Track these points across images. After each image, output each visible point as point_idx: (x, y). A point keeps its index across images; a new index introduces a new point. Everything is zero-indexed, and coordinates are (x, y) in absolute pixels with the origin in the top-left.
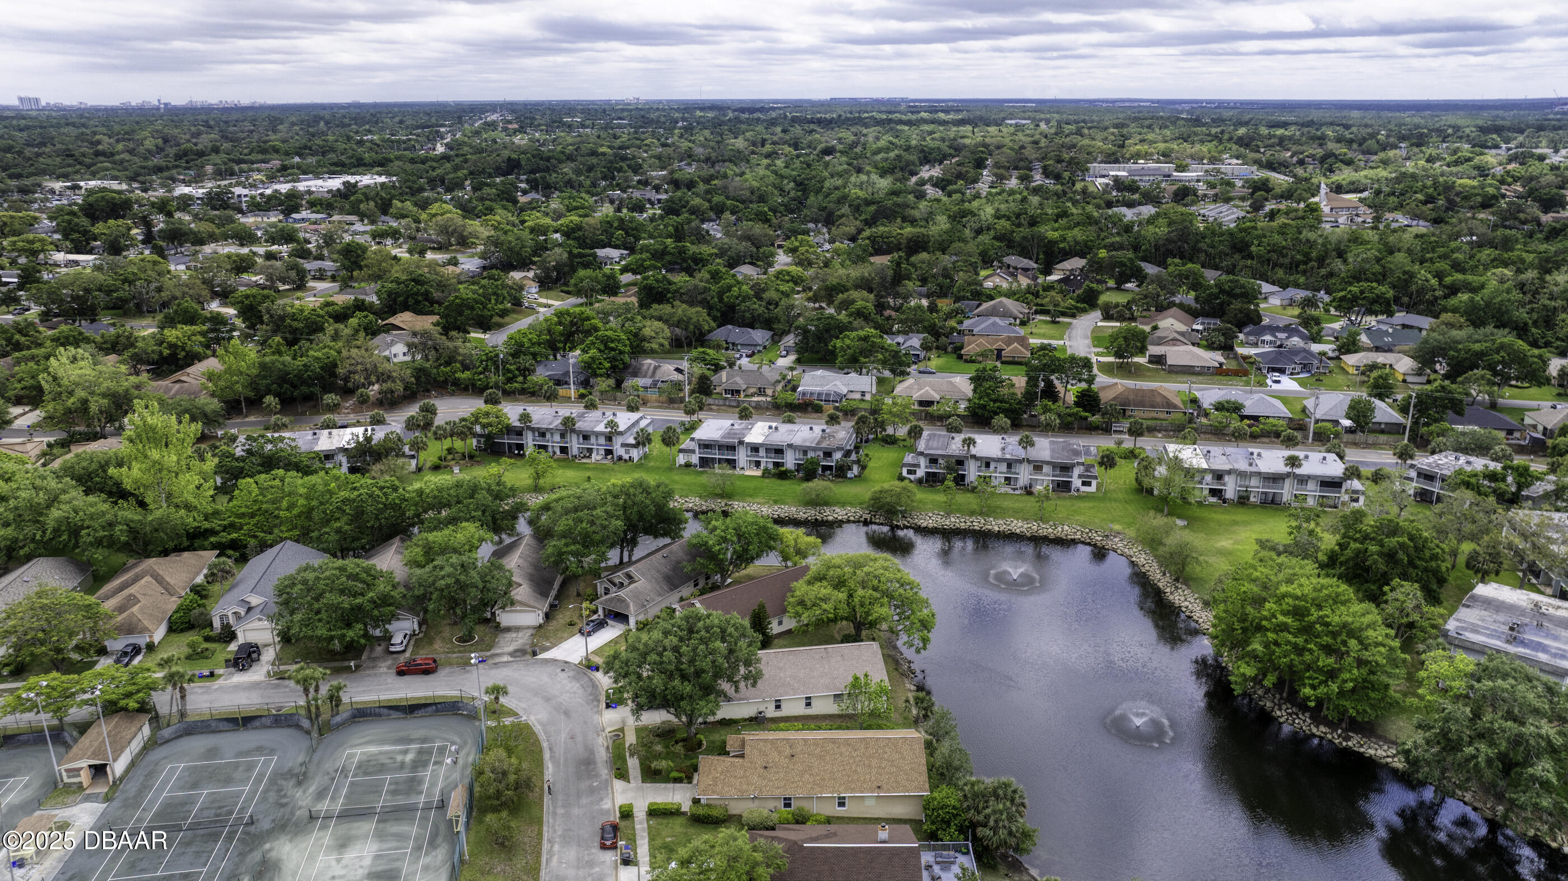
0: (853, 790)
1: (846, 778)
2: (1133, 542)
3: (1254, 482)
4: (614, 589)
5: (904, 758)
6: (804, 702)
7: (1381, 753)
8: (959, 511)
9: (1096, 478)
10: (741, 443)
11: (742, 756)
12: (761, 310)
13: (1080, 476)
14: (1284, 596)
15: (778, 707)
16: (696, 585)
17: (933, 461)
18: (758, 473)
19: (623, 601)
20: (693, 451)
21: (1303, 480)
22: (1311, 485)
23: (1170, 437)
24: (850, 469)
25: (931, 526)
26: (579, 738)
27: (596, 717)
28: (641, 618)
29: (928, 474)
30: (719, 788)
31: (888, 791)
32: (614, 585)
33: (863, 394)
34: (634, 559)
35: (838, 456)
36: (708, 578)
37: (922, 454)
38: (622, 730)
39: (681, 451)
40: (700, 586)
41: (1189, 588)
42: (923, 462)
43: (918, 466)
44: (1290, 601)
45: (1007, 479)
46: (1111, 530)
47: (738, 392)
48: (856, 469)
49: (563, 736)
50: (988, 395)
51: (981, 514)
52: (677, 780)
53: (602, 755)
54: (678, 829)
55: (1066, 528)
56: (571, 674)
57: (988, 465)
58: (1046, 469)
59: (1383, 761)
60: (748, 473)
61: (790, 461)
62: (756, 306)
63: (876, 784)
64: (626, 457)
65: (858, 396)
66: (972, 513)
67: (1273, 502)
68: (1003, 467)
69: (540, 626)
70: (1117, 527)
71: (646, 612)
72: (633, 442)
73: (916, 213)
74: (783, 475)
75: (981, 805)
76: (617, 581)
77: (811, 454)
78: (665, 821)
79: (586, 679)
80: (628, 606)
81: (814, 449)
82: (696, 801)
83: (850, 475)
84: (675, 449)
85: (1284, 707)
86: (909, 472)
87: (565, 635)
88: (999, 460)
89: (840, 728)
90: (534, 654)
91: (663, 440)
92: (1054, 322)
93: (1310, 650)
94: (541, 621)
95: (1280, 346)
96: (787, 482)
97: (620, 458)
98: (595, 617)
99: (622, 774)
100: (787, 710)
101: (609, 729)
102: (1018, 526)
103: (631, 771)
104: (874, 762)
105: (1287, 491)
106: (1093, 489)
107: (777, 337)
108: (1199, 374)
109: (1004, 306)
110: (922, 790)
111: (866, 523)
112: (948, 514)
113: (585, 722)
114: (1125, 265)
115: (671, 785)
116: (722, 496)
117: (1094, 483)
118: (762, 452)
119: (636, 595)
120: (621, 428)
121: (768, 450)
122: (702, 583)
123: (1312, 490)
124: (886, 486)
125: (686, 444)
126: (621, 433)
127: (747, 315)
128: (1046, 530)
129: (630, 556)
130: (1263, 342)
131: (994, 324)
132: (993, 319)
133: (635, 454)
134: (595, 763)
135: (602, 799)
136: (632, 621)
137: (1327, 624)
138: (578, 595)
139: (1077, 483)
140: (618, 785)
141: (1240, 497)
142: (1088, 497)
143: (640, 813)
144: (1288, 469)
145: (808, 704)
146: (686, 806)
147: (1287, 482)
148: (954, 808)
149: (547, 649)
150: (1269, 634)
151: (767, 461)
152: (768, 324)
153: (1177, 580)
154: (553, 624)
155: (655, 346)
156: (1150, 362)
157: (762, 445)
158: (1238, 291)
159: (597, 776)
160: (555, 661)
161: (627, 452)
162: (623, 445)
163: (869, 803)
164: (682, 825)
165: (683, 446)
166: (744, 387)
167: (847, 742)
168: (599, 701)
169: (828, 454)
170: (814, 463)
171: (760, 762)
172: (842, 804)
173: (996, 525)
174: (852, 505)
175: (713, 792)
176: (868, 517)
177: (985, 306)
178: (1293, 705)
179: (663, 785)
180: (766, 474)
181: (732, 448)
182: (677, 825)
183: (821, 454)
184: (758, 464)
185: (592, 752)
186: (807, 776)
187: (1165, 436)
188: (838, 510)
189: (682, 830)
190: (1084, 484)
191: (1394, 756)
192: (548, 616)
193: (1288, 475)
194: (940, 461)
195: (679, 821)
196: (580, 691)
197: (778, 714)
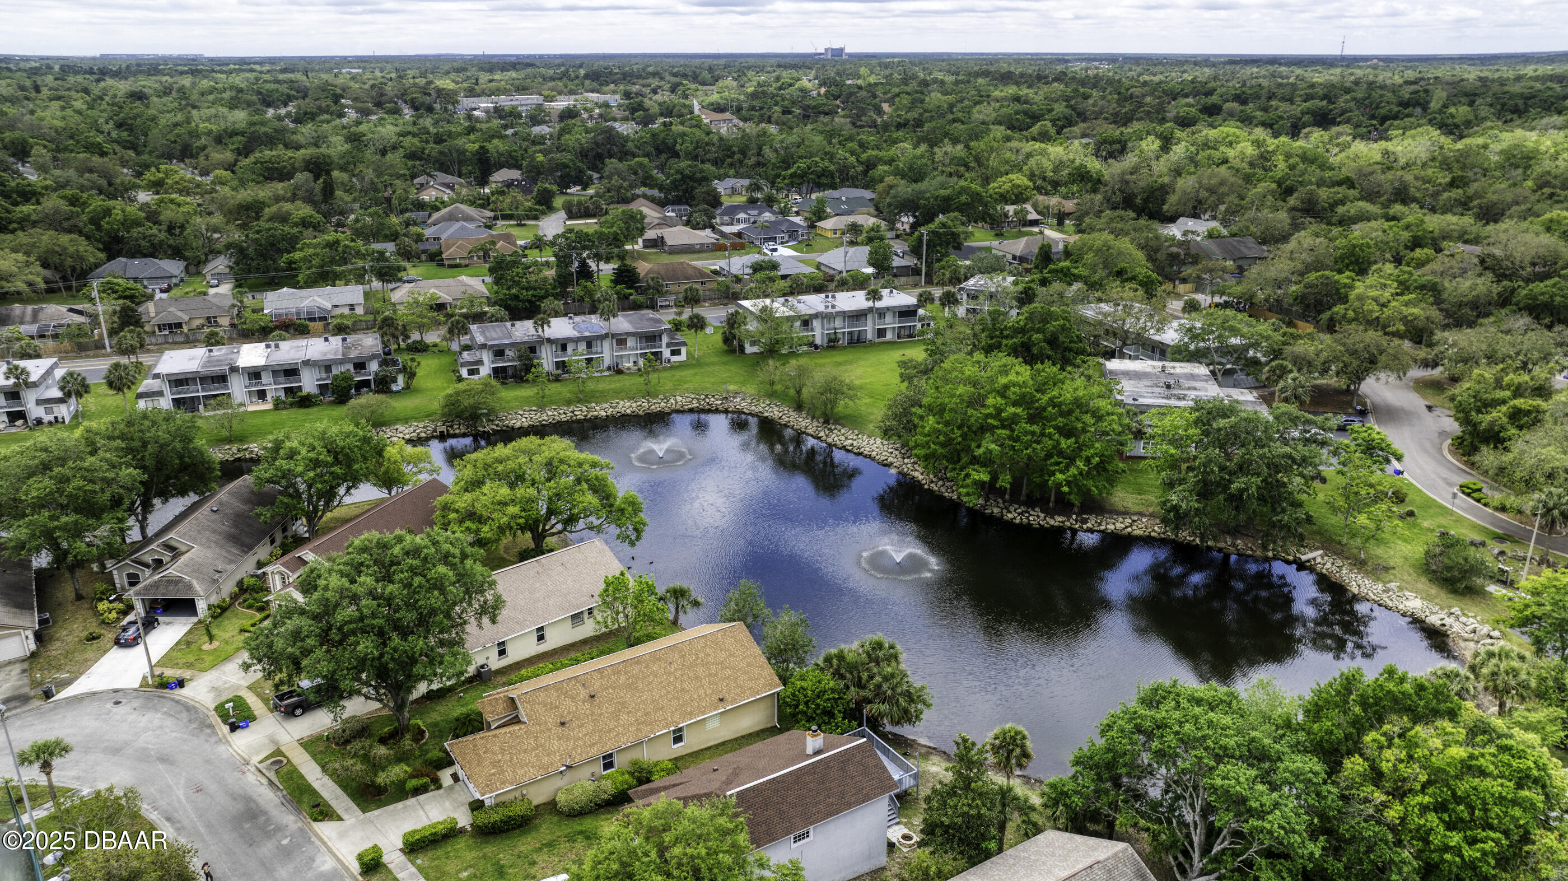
0: (691, 714)
1: (675, 703)
2: (757, 398)
3: (838, 323)
4: (147, 572)
5: (733, 655)
6: (535, 636)
7: (1119, 526)
8: (552, 403)
9: (684, 344)
10: (234, 369)
11: (516, 720)
12: (163, 236)
13: (668, 345)
14: (1006, 387)
15: (502, 653)
16: (272, 542)
17: (499, 353)
18: (268, 406)
19: (179, 581)
20: (160, 394)
21: (881, 313)
22: (889, 318)
23: (716, 305)
24: (394, 380)
25: (526, 424)
26: (212, 787)
27: (222, 748)
28: (214, 600)
29: (496, 370)
30: (508, 775)
31: (734, 701)
32: (147, 566)
33: (352, 307)
34: (150, 532)
35: (374, 366)
36: (285, 530)
37: (484, 346)
38: (278, 752)
39: (140, 396)
40: (278, 542)
41: (844, 426)
42: (486, 357)
43: (480, 362)
44: (1017, 389)
45: (589, 361)
46: (728, 392)
47: (179, 325)
48: (401, 380)
49: (181, 793)
50: (518, 283)
51: (580, 401)
52: (417, 791)
53: (268, 798)
54: (470, 856)
55: (679, 399)
56: (136, 703)
57: (564, 348)
58: (631, 342)
59: (1125, 532)
60: (251, 408)
61: (309, 383)
62: (155, 231)
63: (715, 698)
64: (47, 418)
65: (346, 311)
66: (569, 403)
67: (858, 341)
68: (582, 347)
69: (33, 655)
70: (732, 387)
71: (219, 591)
72: (59, 394)
73: (299, 138)
74: (306, 402)
75: (865, 676)
76: (149, 559)
77: (336, 371)
78: (440, 852)
79: (169, 704)
80: (189, 587)
81: (341, 362)
82: (476, 806)
83: (394, 388)
84: (130, 395)
85: (1012, 509)
86: (471, 372)
87: (90, 655)
88: (576, 340)
89: (602, 653)
90: (48, 695)
91: (111, 384)
92: (518, 225)
93: (1050, 436)
94: (33, 647)
95: (755, 222)
96: (315, 409)
97: (39, 422)
98: (131, 617)
99: (323, 812)
100: (516, 653)
101: (255, 760)
102: (626, 407)
103: (333, 803)
104: (701, 671)
105: (869, 328)
106: (682, 357)
107: (195, 266)
108: (699, 252)
109: (462, 212)
110: (772, 686)
111: (442, 437)
112: (542, 408)
113: (208, 762)
114: (567, 167)
115: (412, 801)
116: (229, 440)
117: (684, 350)
118: (266, 378)
119: (197, 569)
120: (34, 378)
121: (275, 373)
122: (279, 538)
123: (890, 323)
124: (450, 391)
125: (148, 384)
126: (34, 385)
127: (143, 243)
128: (657, 405)
129: (143, 529)
130: (738, 220)
131: (462, 228)
132: (457, 225)
133: (63, 411)
134: (264, 813)
135: (312, 860)
136: (201, 606)
137: (1059, 405)
138: (79, 597)
139: (666, 353)
140: (325, 829)
141: (830, 341)
142: (681, 366)
143: (393, 858)
144: (870, 304)
145: (541, 638)
146: (464, 820)
147: (869, 317)
148: (833, 691)
149: (68, 683)
150: (999, 431)
151: (274, 388)
152: (176, 253)
153: (827, 422)
154: (55, 649)
155: (21, 286)
156: (645, 247)
157: (265, 368)
158: (698, 175)
159: (279, 829)
160: (93, 695)
161: (48, 411)
162: (39, 402)
163: (711, 725)
164: (470, 848)
165: (140, 390)
166: (186, 318)
167: (655, 657)
168: (211, 726)
169: (360, 366)
170: (346, 377)
171: (552, 719)
172: (678, 739)
173: (601, 410)
174: (416, 419)
175: (503, 783)
176: (444, 429)
177: (436, 216)
178: (1020, 505)
179: (400, 805)
180: (278, 405)
181: (221, 379)
182: (464, 851)
183: (351, 367)
184: (262, 395)
185: (248, 799)
186: (624, 717)
187: (711, 305)
188: (401, 428)
189: (474, 854)
190: (674, 353)
191: (1131, 526)
192: (39, 637)
193: (870, 310)
194: (507, 352)
195: (461, 843)
196: (169, 722)
197: (505, 662)
